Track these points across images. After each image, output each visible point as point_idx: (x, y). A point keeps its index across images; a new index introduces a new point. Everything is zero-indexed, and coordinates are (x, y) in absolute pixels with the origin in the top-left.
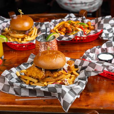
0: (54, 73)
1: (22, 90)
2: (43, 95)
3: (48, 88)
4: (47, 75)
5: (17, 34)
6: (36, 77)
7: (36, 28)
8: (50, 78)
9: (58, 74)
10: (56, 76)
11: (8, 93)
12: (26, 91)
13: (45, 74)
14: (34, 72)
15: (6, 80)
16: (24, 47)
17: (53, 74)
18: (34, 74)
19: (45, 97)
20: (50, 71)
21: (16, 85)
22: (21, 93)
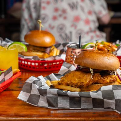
0: (105, 77)
1: (60, 100)
2: (92, 107)
3: (102, 91)
4: (96, 79)
5: (34, 52)
6: (79, 84)
7: (58, 50)
8: (100, 84)
9: (110, 78)
10: (108, 81)
11: (36, 106)
12: (65, 101)
13: (92, 77)
14: (75, 77)
15: (33, 88)
16: (46, 65)
17: (103, 78)
18: (75, 80)
19: (93, 108)
20: (100, 74)
21: (50, 93)
22: (57, 104)
